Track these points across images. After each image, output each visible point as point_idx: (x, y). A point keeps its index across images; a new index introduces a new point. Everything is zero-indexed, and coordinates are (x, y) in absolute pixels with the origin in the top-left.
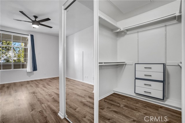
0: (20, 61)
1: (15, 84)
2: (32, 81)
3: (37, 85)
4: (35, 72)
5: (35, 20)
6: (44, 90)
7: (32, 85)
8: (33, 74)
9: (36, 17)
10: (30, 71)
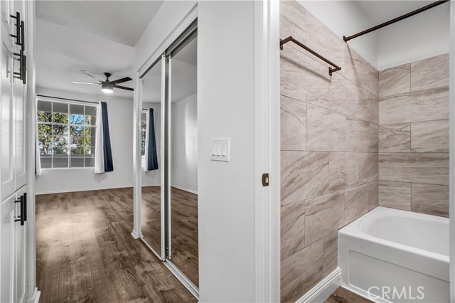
0: (82, 152)
1: (74, 194)
2: (103, 191)
3: (110, 196)
4: (109, 173)
5: (107, 80)
6: (120, 205)
7: (103, 197)
8: (106, 178)
9: (108, 75)
10: (98, 172)
